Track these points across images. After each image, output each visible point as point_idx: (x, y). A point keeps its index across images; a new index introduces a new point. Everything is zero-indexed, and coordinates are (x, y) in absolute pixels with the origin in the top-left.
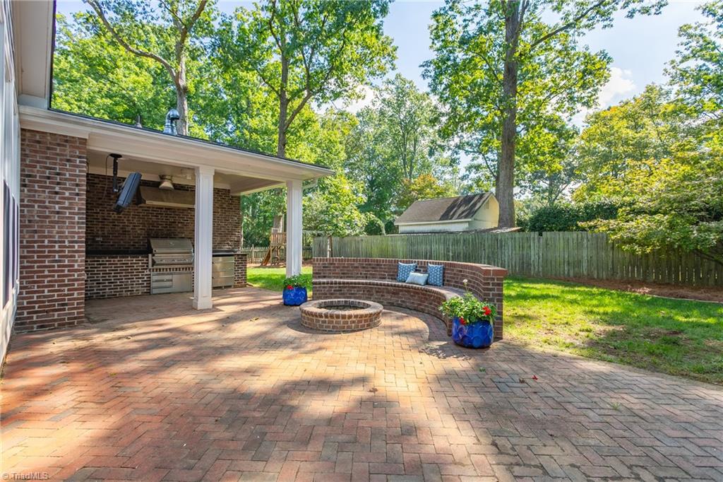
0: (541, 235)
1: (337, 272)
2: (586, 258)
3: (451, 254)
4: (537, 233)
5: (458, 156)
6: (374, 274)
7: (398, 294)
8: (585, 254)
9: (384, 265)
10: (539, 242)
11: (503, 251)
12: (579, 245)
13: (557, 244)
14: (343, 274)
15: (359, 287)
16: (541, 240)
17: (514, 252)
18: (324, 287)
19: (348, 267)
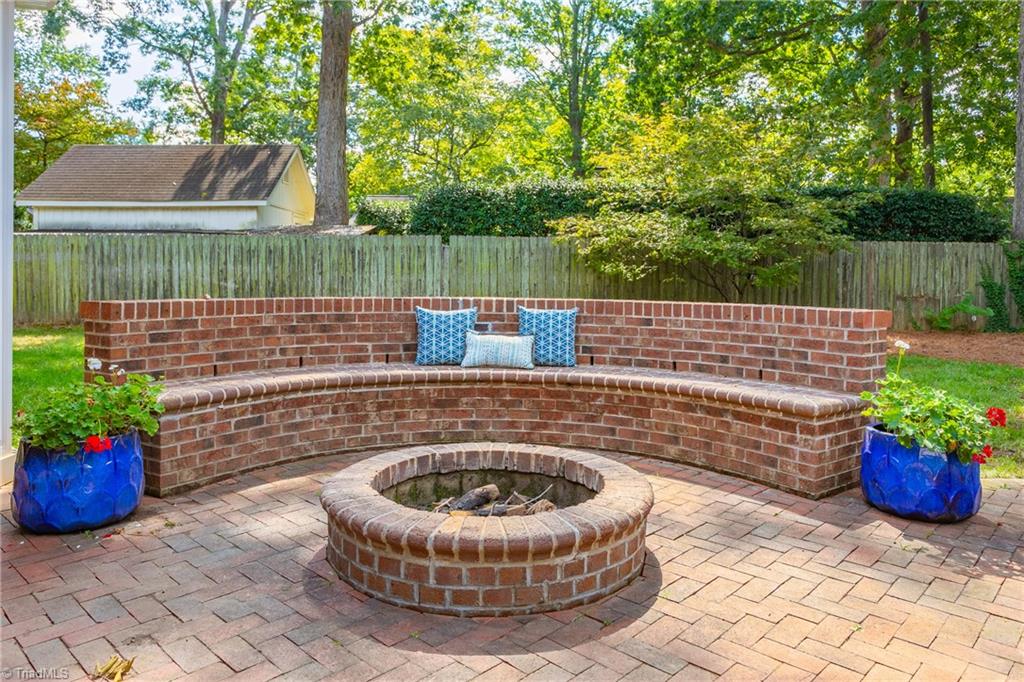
0: (446, 241)
1: (202, 352)
2: (527, 287)
3: (231, 285)
4: (438, 238)
5: (123, 51)
6: (327, 350)
7: (455, 403)
8: (525, 281)
9: (362, 318)
10: (442, 255)
11: (366, 276)
12: (516, 262)
13: (477, 260)
14: (224, 357)
15: (319, 400)
16: (447, 252)
17: (390, 278)
18: (203, 419)
19: (239, 332)
